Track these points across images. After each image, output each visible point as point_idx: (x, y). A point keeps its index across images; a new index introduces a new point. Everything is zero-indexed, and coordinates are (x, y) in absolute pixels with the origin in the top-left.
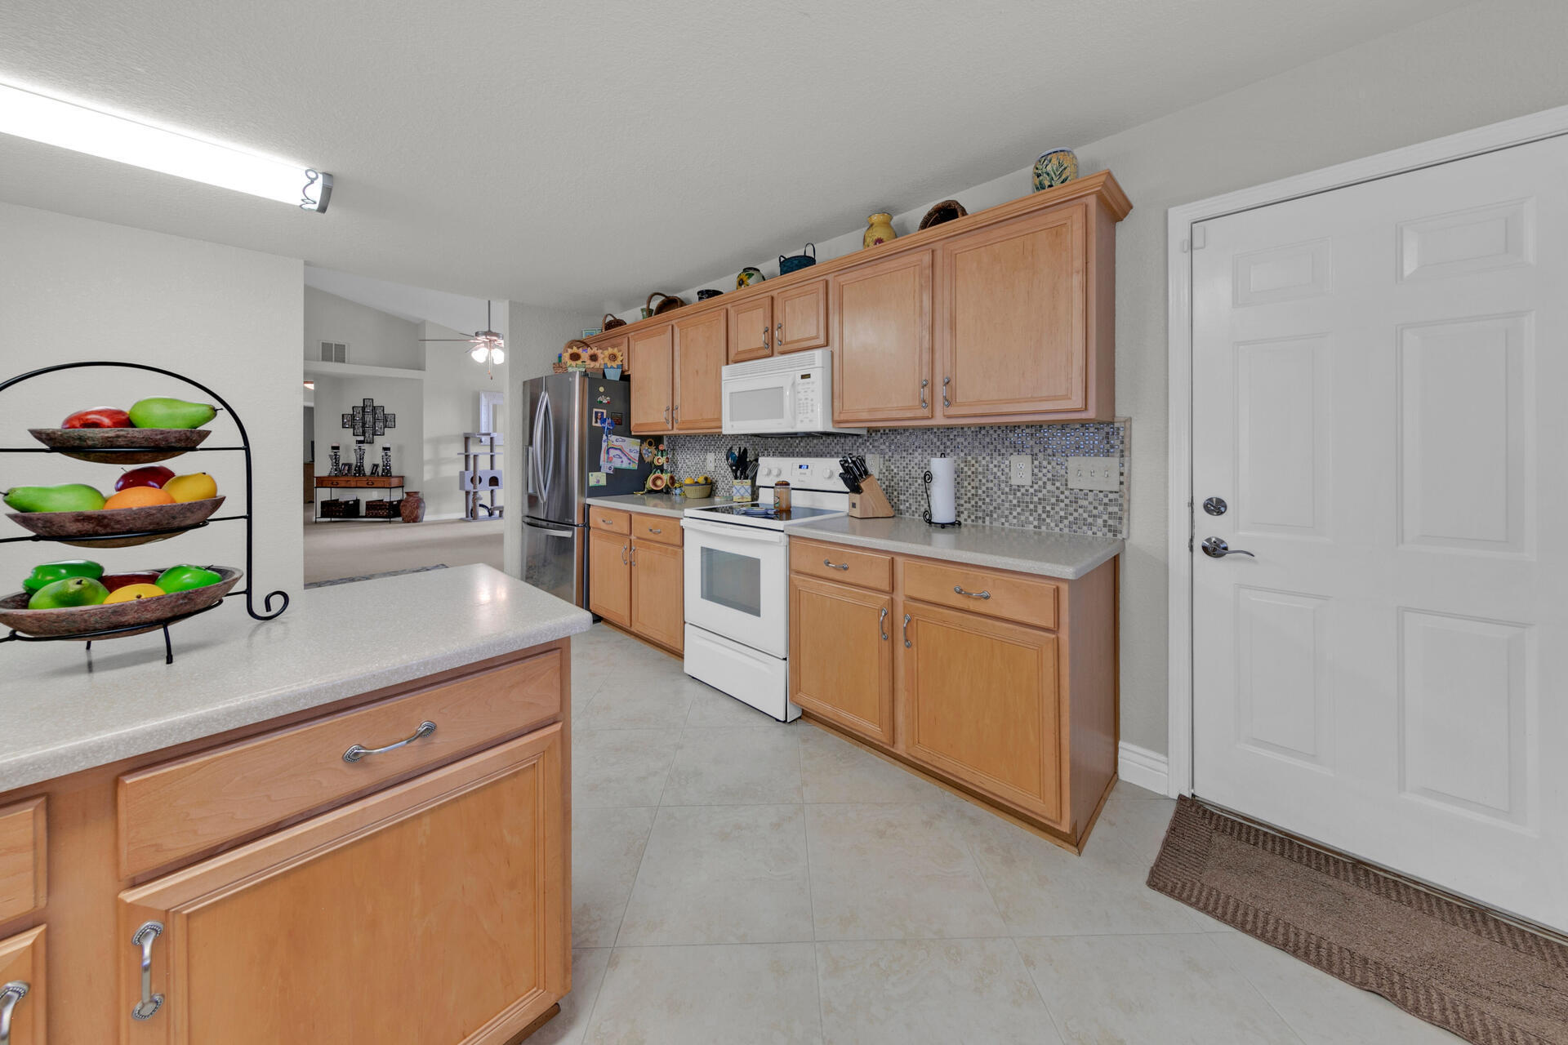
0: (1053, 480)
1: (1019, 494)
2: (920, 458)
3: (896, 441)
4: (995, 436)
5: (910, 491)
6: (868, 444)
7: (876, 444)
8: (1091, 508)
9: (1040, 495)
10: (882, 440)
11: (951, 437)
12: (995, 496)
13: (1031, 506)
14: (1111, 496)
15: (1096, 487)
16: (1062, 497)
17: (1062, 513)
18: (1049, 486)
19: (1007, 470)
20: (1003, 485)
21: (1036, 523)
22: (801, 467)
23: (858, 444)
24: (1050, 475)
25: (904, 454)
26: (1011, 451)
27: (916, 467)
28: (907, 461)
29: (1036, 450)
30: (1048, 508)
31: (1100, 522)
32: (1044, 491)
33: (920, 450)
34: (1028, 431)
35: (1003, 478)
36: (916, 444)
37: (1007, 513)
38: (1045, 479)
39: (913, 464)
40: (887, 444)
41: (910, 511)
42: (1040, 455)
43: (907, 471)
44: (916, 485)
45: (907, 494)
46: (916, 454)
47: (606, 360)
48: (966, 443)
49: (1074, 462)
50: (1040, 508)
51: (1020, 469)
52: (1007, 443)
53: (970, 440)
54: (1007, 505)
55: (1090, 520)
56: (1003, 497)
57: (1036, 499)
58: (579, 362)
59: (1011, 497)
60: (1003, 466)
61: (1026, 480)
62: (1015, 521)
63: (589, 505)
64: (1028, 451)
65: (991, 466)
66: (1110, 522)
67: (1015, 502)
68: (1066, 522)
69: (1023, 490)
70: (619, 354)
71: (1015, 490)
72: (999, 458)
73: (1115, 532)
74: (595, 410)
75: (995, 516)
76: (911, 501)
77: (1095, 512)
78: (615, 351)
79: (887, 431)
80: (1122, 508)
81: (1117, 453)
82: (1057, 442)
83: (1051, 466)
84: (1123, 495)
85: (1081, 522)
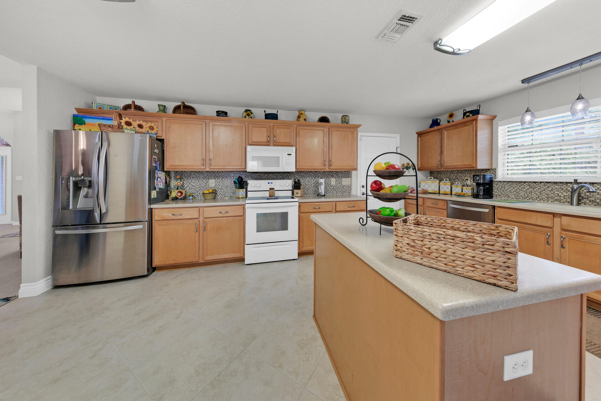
0: (339, 183)
1: (332, 187)
2: (308, 179)
3: (301, 175)
4: (328, 174)
5: (305, 188)
6: (292, 175)
7: (295, 175)
8: (346, 188)
9: (337, 187)
10: (297, 174)
11: (317, 174)
12: (327, 188)
13: (335, 189)
14: (349, 186)
15: (347, 184)
16: (341, 187)
17: (341, 190)
18: (339, 185)
19: (330, 182)
20: (329, 185)
21: (336, 193)
22: (269, 183)
23: (288, 176)
24: (338, 182)
25: (304, 178)
26: (331, 177)
27: (307, 182)
28: (305, 180)
29: (336, 177)
30: (338, 189)
31: (347, 191)
32: (337, 186)
33: (308, 177)
34: (334, 173)
35: (329, 183)
36: (307, 175)
37: (330, 191)
38: (338, 183)
39: (306, 181)
40: (298, 175)
41: (305, 194)
42: (337, 178)
43: (305, 183)
44: (307, 186)
45: (305, 189)
46: (307, 178)
47: (148, 129)
48: (321, 175)
49: (343, 179)
50: (337, 189)
51: (333, 181)
52: (330, 175)
53: (322, 174)
54: (330, 190)
55: (346, 191)
56: (329, 188)
57: (336, 188)
58: (132, 127)
59: (331, 188)
60: (329, 181)
61: (334, 184)
62: (332, 193)
63: (152, 209)
64: (334, 177)
65: (327, 181)
66: (349, 191)
67: (332, 189)
68: (341, 192)
69: (333, 186)
70: (155, 127)
71: (331, 186)
72: (328, 179)
73: (350, 193)
74: (154, 157)
75: (327, 192)
76: (306, 191)
77: (346, 189)
78: (153, 125)
79: (298, 172)
80: (351, 188)
81: (350, 177)
82: (340, 175)
83: (339, 180)
84: (351, 185)
85: (344, 192)
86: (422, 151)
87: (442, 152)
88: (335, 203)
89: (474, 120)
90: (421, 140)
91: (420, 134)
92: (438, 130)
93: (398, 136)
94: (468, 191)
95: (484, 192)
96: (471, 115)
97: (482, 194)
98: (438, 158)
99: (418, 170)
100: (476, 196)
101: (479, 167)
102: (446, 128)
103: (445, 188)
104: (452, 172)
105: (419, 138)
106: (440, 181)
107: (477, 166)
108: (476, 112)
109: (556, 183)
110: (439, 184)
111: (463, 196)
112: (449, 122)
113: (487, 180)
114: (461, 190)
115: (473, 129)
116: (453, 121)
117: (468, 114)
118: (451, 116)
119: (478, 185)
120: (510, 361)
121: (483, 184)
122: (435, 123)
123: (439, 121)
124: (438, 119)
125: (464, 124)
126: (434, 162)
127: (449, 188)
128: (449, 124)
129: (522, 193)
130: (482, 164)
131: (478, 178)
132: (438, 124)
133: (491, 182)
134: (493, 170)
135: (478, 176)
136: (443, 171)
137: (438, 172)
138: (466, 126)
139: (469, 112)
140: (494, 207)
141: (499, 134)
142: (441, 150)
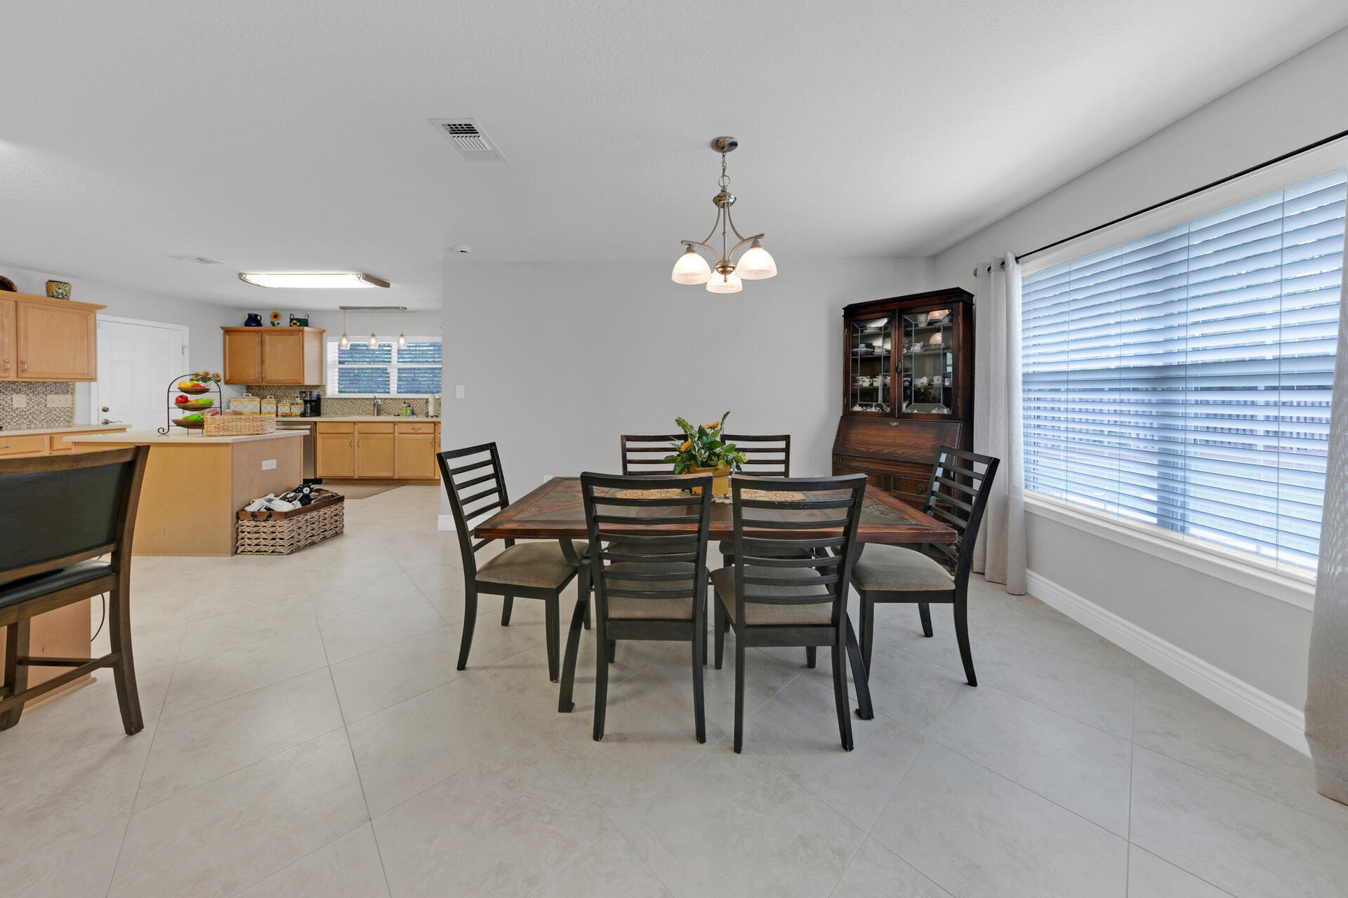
0: (38, 405)
1: (17, 412)
4: (1, 386)
8: (57, 414)
9: (30, 411)
13: (25, 416)
14: (67, 409)
15: (60, 406)
16: (43, 411)
17: (42, 418)
18: (36, 407)
19: (10, 401)
20: (6, 409)
21: (27, 423)
24: (36, 403)
26: (13, 393)
29: (28, 392)
30: (35, 416)
31: (62, 419)
32: (33, 409)
34: (25, 384)
35: (7, 405)
38: (33, 404)
42: (30, 395)
49: (50, 397)
50: (30, 417)
51: (19, 400)
52: (11, 390)
54: (10, 417)
55: (57, 418)
56: (7, 414)
57: (27, 413)
59: (12, 413)
61: (22, 405)
62: (15, 424)
64: (24, 392)
66: (66, 418)
67: (14, 415)
68: (45, 421)
69: (20, 410)
71: (14, 410)
72: (5, 396)
73: (68, 420)
77: (60, 415)
80: (72, 413)
81: (70, 393)
82: (41, 389)
83: (36, 399)
84: (73, 408)
85: (53, 420)
86: (231, 356)
87: (262, 361)
88: (49, 436)
89: (300, 331)
90: (230, 340)
91: (228, 331)
92: (258, 332)
93: (186, 329)
94: (298, 410)
95: (311, 409)
96: (298, 324)
97: (309, 412)
98: (258, 369)
99: (227, 383)
100: (303, 415)
101: (307, 383)
102: (269, 332)
103: (269, 408)
104: (279, 387)
105: (227, 337)
106: (262, 398)
107: (304, 382)
108: (304, 323)
109: (367, 399)
110: (260, 402)
111: (291, 415)
112: (273, 324)
113: (314, 397)
114: (289, 410)
115: (299, 341)
116: (278, 324)
117: (294, 321)
118: (276, 316)
119: (306, 402)
120: (264, 463)
121: (311, 401)
122: (253, 320)
123: (259, 318)
124: (257, 315)
125: (290, 332)
126: (252, 374)
127: (275, 408)
128: (274, 328)
129: (346, 409)
130: (309, 380)
131: (304, 395)
132: (259, 324)
133: (319, 399)
134: (321, 386)
135: (304, 392)
136: (267, 386)
137: (260, 387)
138: (291, 335)
139: (296, 319)
140: (316, 422)
141: (328, 350)
142: (262, 358)
